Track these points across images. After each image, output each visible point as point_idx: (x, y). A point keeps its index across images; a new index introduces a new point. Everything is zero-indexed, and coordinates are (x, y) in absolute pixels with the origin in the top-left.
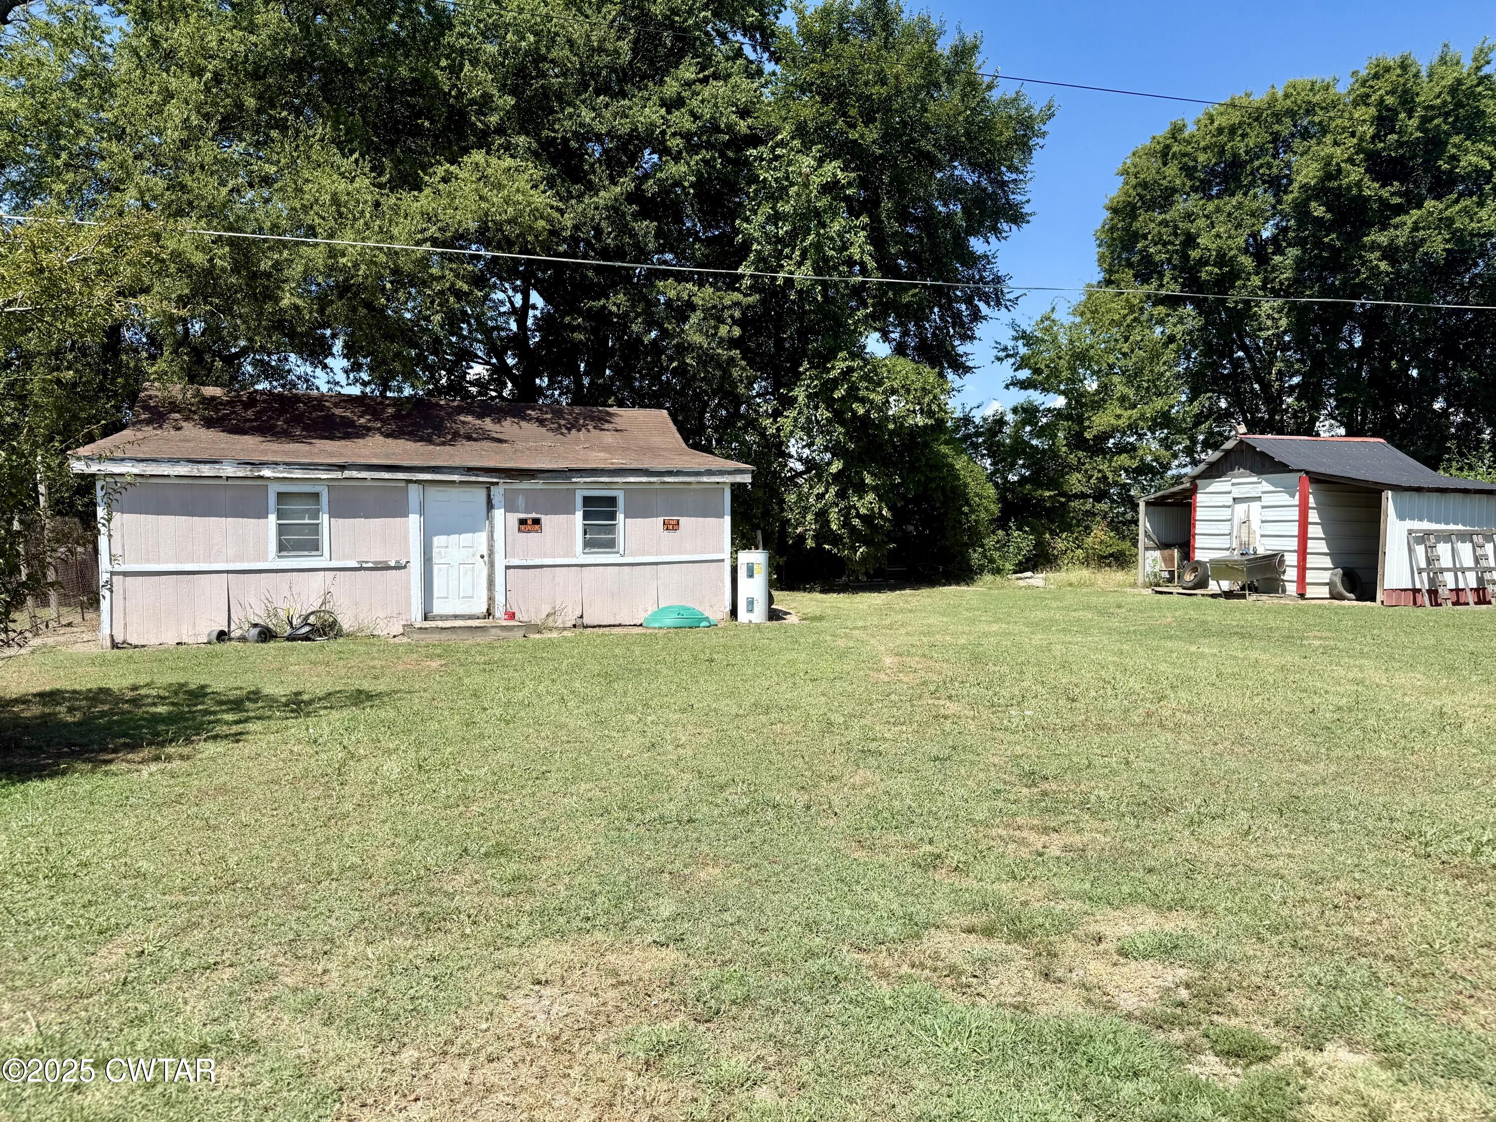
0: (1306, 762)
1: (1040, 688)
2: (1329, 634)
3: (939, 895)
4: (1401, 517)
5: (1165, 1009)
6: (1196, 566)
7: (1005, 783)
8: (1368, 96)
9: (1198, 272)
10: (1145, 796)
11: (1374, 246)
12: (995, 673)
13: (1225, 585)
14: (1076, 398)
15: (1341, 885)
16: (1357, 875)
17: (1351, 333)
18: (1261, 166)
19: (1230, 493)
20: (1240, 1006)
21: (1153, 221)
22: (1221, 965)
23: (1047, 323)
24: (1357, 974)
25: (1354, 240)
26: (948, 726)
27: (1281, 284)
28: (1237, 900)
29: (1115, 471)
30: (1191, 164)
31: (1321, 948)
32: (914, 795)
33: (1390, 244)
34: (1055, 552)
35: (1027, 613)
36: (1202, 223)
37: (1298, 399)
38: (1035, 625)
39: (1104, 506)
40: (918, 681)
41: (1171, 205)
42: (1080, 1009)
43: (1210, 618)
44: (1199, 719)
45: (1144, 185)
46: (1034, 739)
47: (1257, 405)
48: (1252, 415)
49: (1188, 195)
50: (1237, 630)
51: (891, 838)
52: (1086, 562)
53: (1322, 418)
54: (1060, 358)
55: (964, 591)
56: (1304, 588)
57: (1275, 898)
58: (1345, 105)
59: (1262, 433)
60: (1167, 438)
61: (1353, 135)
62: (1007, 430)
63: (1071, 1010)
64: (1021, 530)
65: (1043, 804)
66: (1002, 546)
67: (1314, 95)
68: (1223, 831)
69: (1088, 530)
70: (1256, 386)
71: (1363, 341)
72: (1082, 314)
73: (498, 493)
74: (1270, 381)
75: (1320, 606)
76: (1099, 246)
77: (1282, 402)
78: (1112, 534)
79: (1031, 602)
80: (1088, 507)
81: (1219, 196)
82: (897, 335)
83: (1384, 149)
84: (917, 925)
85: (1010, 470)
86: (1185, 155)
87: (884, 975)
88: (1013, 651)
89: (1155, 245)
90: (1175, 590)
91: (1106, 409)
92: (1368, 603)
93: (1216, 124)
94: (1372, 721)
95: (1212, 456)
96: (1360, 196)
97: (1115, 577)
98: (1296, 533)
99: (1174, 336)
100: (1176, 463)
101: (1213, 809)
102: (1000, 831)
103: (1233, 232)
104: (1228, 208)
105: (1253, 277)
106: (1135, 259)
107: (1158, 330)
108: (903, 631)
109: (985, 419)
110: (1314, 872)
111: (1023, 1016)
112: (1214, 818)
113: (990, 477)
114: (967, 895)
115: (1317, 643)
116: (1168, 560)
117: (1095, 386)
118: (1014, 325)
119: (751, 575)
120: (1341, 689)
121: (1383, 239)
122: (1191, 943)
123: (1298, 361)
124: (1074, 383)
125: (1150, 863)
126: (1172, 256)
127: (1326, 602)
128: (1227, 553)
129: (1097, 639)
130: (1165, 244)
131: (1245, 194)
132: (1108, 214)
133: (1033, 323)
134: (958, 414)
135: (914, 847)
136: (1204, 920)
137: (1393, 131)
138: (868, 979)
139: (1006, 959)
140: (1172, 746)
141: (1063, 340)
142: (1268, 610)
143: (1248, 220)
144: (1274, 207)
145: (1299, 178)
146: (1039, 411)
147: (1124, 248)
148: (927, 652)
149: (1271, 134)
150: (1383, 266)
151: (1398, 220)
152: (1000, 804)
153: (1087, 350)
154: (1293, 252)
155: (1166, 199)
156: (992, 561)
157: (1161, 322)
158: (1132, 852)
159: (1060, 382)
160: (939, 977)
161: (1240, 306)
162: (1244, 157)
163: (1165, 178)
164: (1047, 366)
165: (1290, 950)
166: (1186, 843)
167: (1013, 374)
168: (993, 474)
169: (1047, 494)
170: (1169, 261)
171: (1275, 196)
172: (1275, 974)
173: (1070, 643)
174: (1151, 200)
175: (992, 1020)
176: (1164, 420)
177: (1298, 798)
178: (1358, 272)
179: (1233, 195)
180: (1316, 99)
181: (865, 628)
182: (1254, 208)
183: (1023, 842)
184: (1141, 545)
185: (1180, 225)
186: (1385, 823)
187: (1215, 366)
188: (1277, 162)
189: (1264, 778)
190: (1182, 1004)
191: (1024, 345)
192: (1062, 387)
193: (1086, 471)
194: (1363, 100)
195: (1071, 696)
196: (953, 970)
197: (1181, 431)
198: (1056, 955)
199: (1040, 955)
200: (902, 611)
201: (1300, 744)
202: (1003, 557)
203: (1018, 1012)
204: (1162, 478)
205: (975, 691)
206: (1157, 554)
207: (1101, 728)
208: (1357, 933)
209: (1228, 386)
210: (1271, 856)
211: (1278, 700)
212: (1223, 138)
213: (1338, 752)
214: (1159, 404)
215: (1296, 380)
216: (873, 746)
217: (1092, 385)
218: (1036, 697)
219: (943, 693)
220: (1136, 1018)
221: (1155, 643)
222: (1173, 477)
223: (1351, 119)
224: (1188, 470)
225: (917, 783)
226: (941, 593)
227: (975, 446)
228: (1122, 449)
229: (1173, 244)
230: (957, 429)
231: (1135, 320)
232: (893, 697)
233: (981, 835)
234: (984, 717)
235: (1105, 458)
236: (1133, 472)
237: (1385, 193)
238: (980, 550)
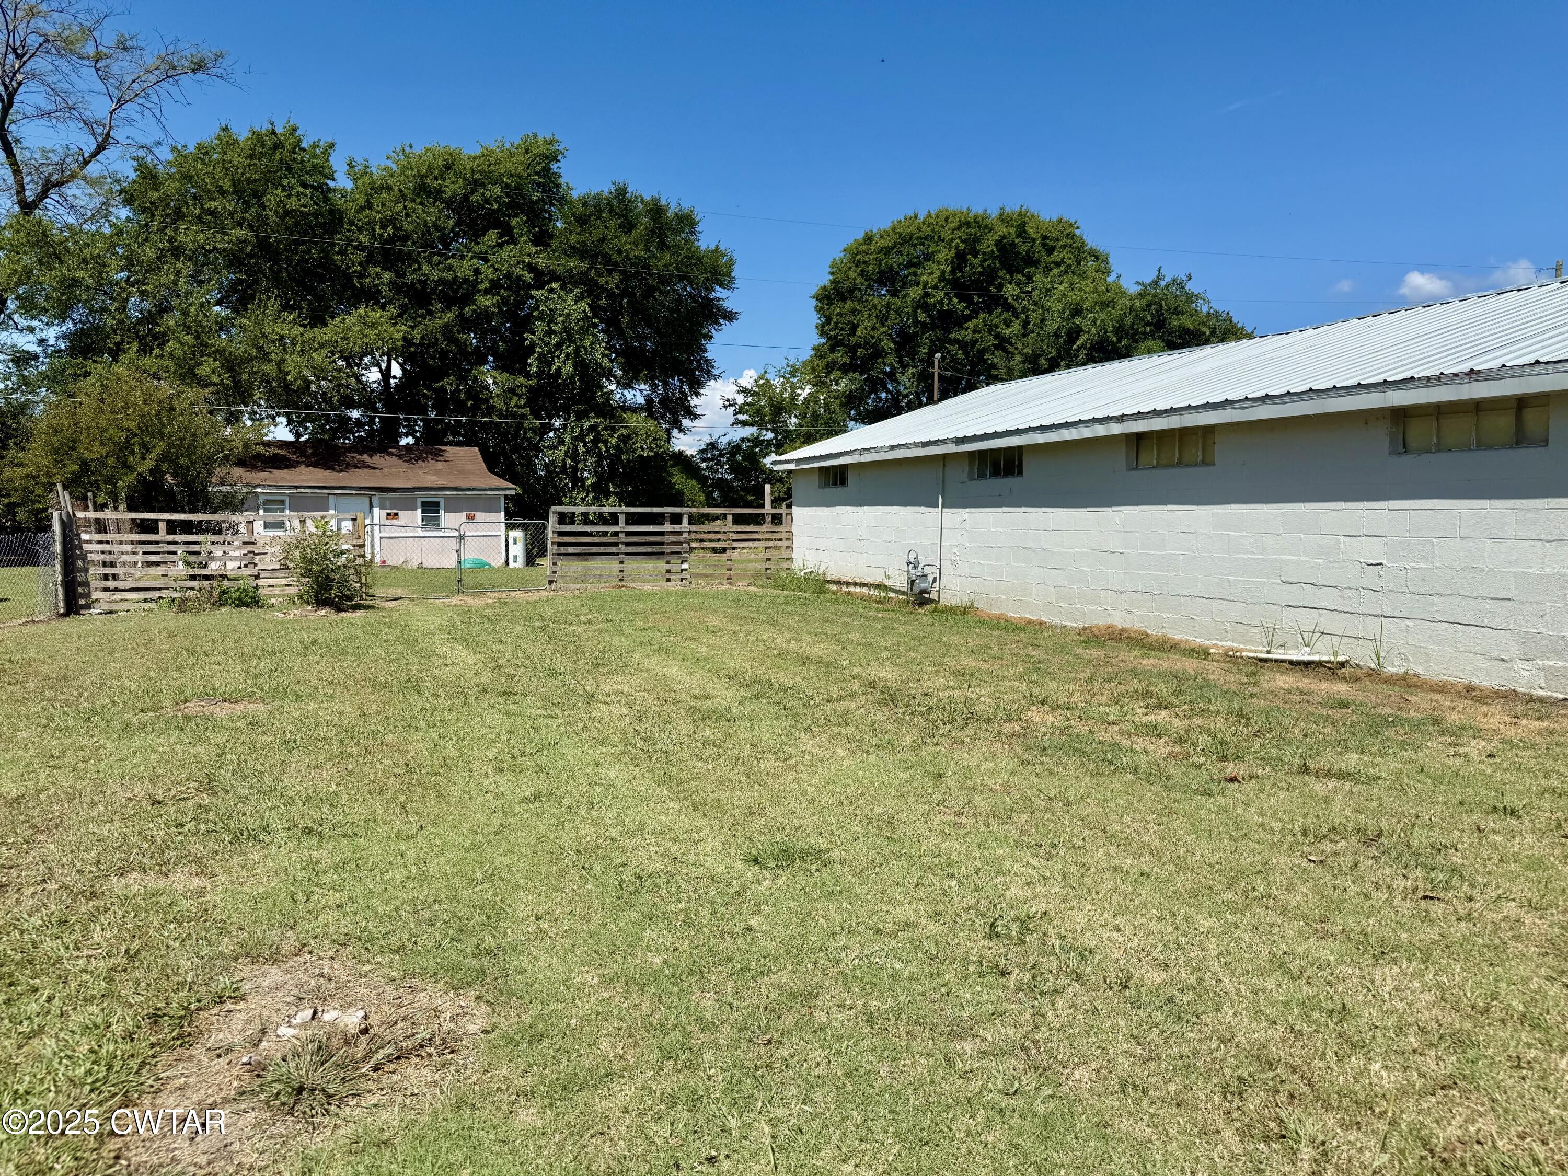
73: (375, 500)
119: (515, 543)
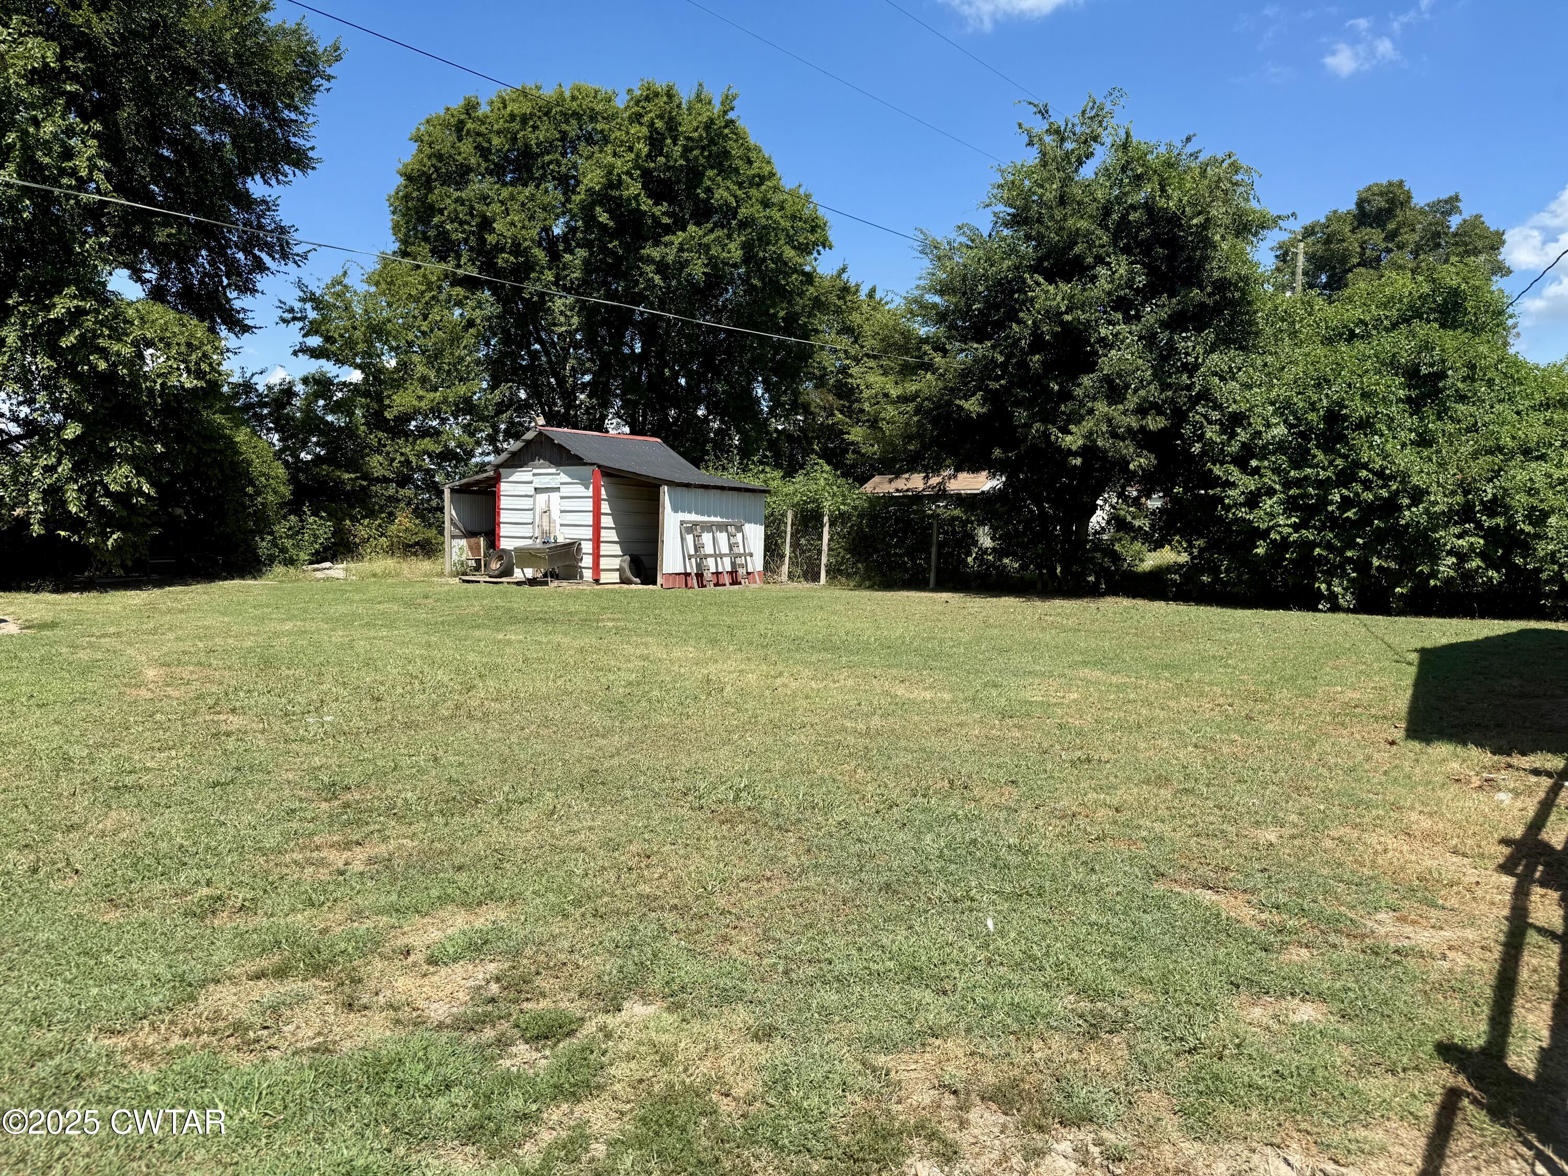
0: (603, 737)
1: (341, 691)
2: (620, 616)
3: (218, 944)
4: (675, 510)
5: (476, 1009)
6: (502, 555)
7: (301, 800)
8: (641, 116)
9: (495, 257)
10: (454, 791)
11: (649, 260)
12: (288, 677)
13: (529, 573)
14: (373, 372)
15: (633, 848)
16: (646, 836)
17: (632, 339)
18: (551, 162)
19: (531, 482)
20: (548, 986)
21: (449, 197)
22: (528, 952)
23: (338, 288)
24: (648, 929)
25: (633, 249)
26: (231, 745)
27: (572, 283)
28: (544, 881)
29: (419, 456)
30: (486, 145)
31: (617, 912)
32: (186, 831)
33: (661, 260)
34: (357, 540)
35: (325, 609)
36: (496, 207)
37: (590, 396)
38: (336, 622)
39: (408, 492)
40: (192, 695)
41: (466, 183)
42: (388, 1033)
43: (515, 606)
44: (507, 706)
45: (439, 157)
46: (335, 747)
47: (553, 398)
48: (550, 408)
49: (484, 177)
50: (540, 615)
51: (156, 887)
52: (390, 551)
53: (610, 416)
54: (355, 328)
55: (250, 586)
56: (598, 574)
57: (578, 872)
58: (622, 119)
59: (559, 426)
60: (469, 425)
61: (631, 149)
62: (297, 402)
63: (377, 1037)
64: (317, 516)
65: (345, 817)
66: (295, 533)
67: (598, 103)
68: (530, 814)
69: (391, 516)
70: (552, 380)
71: (642, 347)
72: (377, 284)
74: (565, 376)
75: (612, 591)
76: (394, 213)
77: (576, 398)
78: (417, 522)
79: (331, 596)
80: (391, 492)
81: (513, 183)
82: (154, 276)
83: (655, 169)
84: (190, 985)
85: (303, 449)
86: (479, 134)
87: (147, 1054)
88: (311, 650)
89: (452, 222)
90: (482, 579)
91: (406, 389)
92: (651, 587)
93: (509, 109)
94: (656, 693)
95: (513, 445)
96: (638, 210)
97: (423, 566)
98: (591, 523)
99: (474, 320)
100: (480, 450)
101: (521, 794)
102: (294, 856)
103: (526, 223)
104: (521, 198)
105: (546, 272)
106: (432, 233)
107: (457, 312)
108: (171, 636)
109: (270, 388)
110: (610, 840)
111: (324, 1057)
112: (521, 803)
113: (278, 455)
114: (255, 936)
115: (610, 624)
116: (474, 549)
117: (393, 363)
118: (300, 285)
120: (631, 666)
121: (656, 253)
122: (501, 935)
123: (589, 359)
124: (371, 357)
125: (459, 860)
126: (468, 237)
127: (617, 586)
128: (529, 542)
129: (403, 632)
130: (461, 223)
131: (537, 187)
132: (401, 181)
133: (322, 285)
134: (236, 379)
135: (186, 893)
136: (513, 909)
137: (661, 154)
138: (124, 1066)
139: (302, 999)
140: (480, 736)
141: (358, 310)
142: (569, 596)
143: (541, 214)
144: (564, 205)
145: (585, 182)
146: (333, 385)
147: (420, 220)
148: (203, 660)
149: (560, 132)
150: (657, 279)
151: (667, 238)
152: (295, 825)
153: (384, 323)
154: (582, 253)
155: (462, 176)
156: (284, 550)
157: (459, 304)
158: (441, 852)
159: (356, 355)
160: (220, 1040)
161: (535, 298)
162: (535, 149)
163: (460, 154)
164: (341, 336)
165: (591, 920)
166: (494, 833)
167: (301, 340)
168: (282, 451)
169: (346, 476)
170: (466, 241)
171: (564, 194)
172: (578, 947)
173: (374, 638)
174: (446, 174)
175: (287, 1073)
176: (466, 406)
177: (596, 771)
178: (637, 283)
179: (525, 185)
180: (600, 107)
181: (118, 635)
182: (545, 202)
183: (322, 863)
184: (447, 533)
185: (477, 206)
186: (668, 783)
187: (515, 356)
188: (565, 161)
189: (567, 756)
190: (493, 1000)
191: (313, 309)
192: (358, 360)
193: (388, 453)
194: (637, 118)
195: (376, 695)
196: (239, 1027)
197: (483, 419)
198: (360, 981)
199: (343, 984)
200: (169, 611)
201: (597, 719)
202: (297, 546)
203: (317, 1055)
204: (466, 465)
205: (265, 700)
206: (463, 542)
207: (407, 726)
208: (648, 890)
209: (526, 378)
210: (574, 831)
211: (578, 681)
212: (516, 126)
213: (630, 724)
214: (462, 389)
215: (587, 378)
216: (129, 780)
217: (390, 362)
218: (337, 700)
219: (225, 706)
220: (447, 1027)
221: (463, 633)
222: (477, 465)
223: (628, 133)
224: (491, 458)
225: (190, 816)
226: (221, 587)
227: (260, 418)
228: (425, 432)
229: (469, 224)
230: (235, 396)
231: (433, 297)
232: (158, 717)
233: (272, 864)
234: (276, 729)
235: (407, 441)
236: (437, 457)
237: (658, 210)
238: (269, 538)
